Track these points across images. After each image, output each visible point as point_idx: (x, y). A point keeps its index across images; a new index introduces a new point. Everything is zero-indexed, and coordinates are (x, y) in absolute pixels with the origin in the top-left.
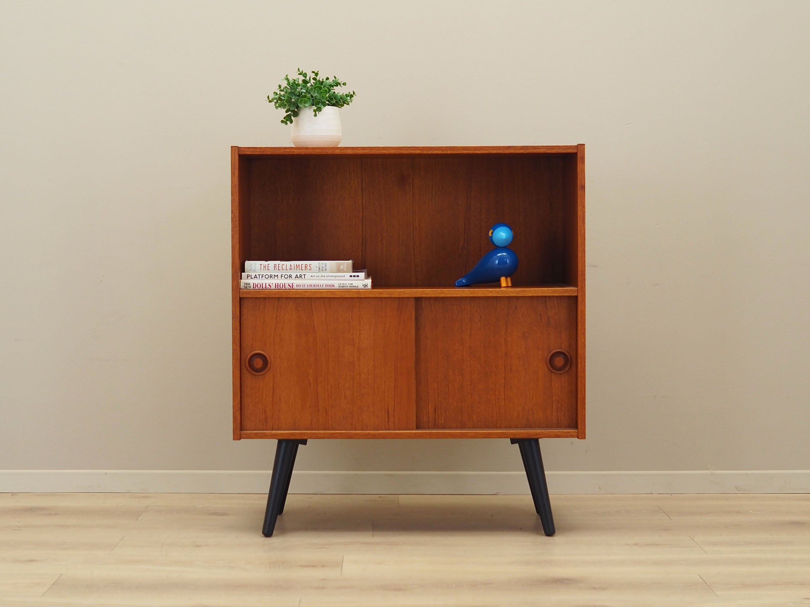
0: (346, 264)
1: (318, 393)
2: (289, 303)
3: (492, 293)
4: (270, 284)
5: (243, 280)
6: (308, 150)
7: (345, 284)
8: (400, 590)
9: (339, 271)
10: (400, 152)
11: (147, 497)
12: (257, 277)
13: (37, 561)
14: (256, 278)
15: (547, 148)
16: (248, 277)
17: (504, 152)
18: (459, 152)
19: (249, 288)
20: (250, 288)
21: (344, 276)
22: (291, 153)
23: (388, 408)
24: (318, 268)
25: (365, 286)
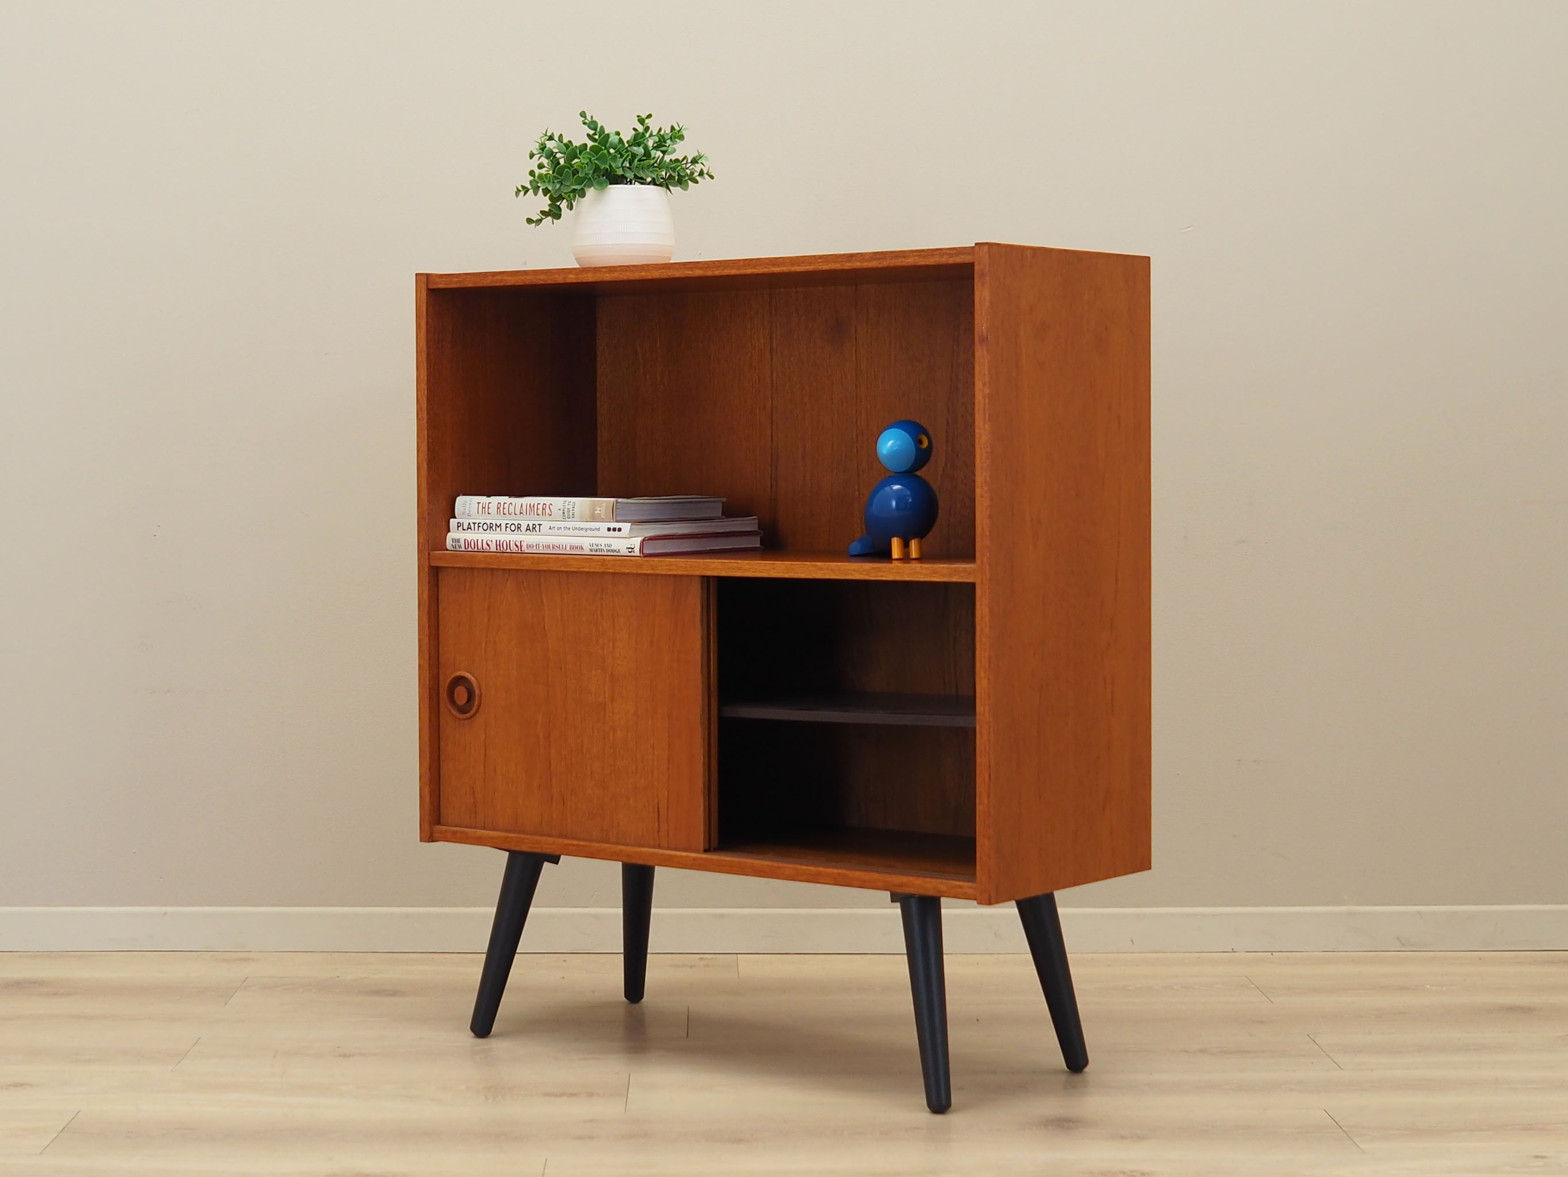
0: (605, 504)
1: (550, 763)
2: (507, 579)
3: (823, 572)
4: (488, 542)
5: (453, 533)
6: (528, 277)
7: (599, 545)
9: (594, 518)
10: (670, 274)
11: (246, 959)
12: (470, 528)
13: (31, 1085)
14: (469, 530)
15: (918, 256)
16: (458, 527)
17: (843, 268)
18: (766, 270)
19: (459, 550)
21: (599, 529)
22: (502, 284)
23: (658, 803)
24: (561, 512)
25: (630, 550)
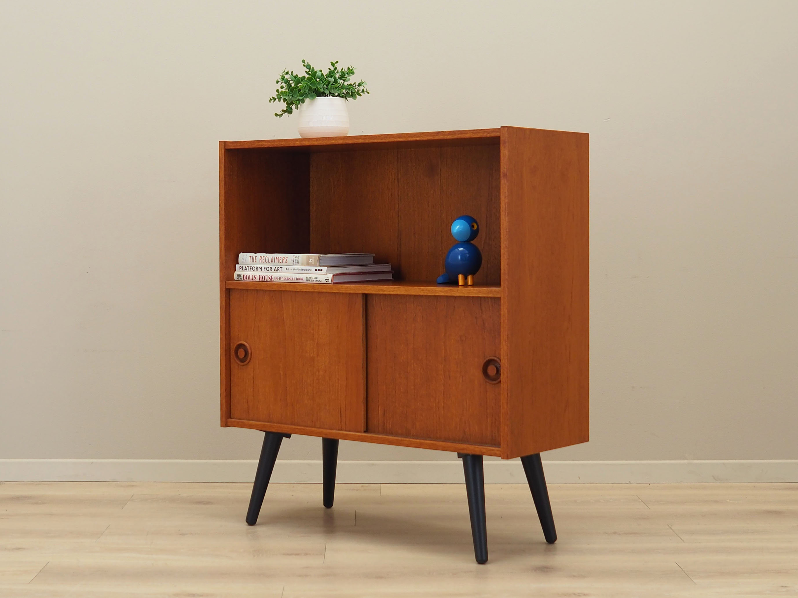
0: (314, 257)
1: (286, 388)
2: (265, 295)
3: (424, 292)
4: (255, 276)
5: (237, 271)
7: (311, 278)
8: (381, 577)
9: (308, 264)
10: (347, 142)
11: (133, 486)
12: (246, 269)
13: (24, 549)
15: (472, 133)
16: (240, 268)
20: (241, 280)
21: (310, 270)
22: (262, 147)
23: (341, 408)
24: (292, 261)
25: (327, 280)
